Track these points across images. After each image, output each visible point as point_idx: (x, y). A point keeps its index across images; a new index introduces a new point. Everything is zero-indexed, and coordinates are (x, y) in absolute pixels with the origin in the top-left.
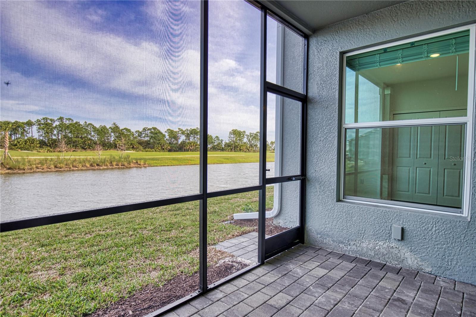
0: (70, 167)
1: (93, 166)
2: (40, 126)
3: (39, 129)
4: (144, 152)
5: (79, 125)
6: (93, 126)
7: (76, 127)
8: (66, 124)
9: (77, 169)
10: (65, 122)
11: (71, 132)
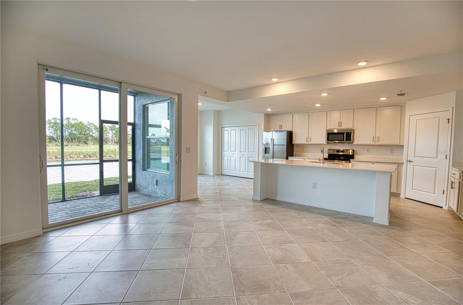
0: (67, 158)
1: (86, 157)
2: (50, 124)
3: (49, 127)
5: (83, 124)
6: (94, 125)
7: (80, 126)
8: (72, 124)
9: (73, 159)
10: (71, 122)
11: (75, 130)
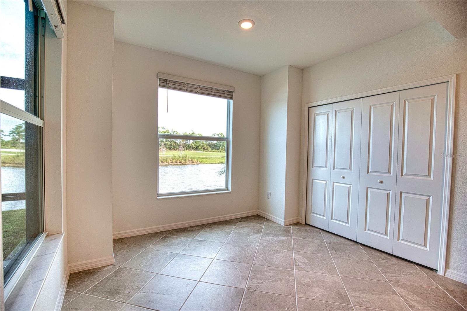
4: (211, 152)
